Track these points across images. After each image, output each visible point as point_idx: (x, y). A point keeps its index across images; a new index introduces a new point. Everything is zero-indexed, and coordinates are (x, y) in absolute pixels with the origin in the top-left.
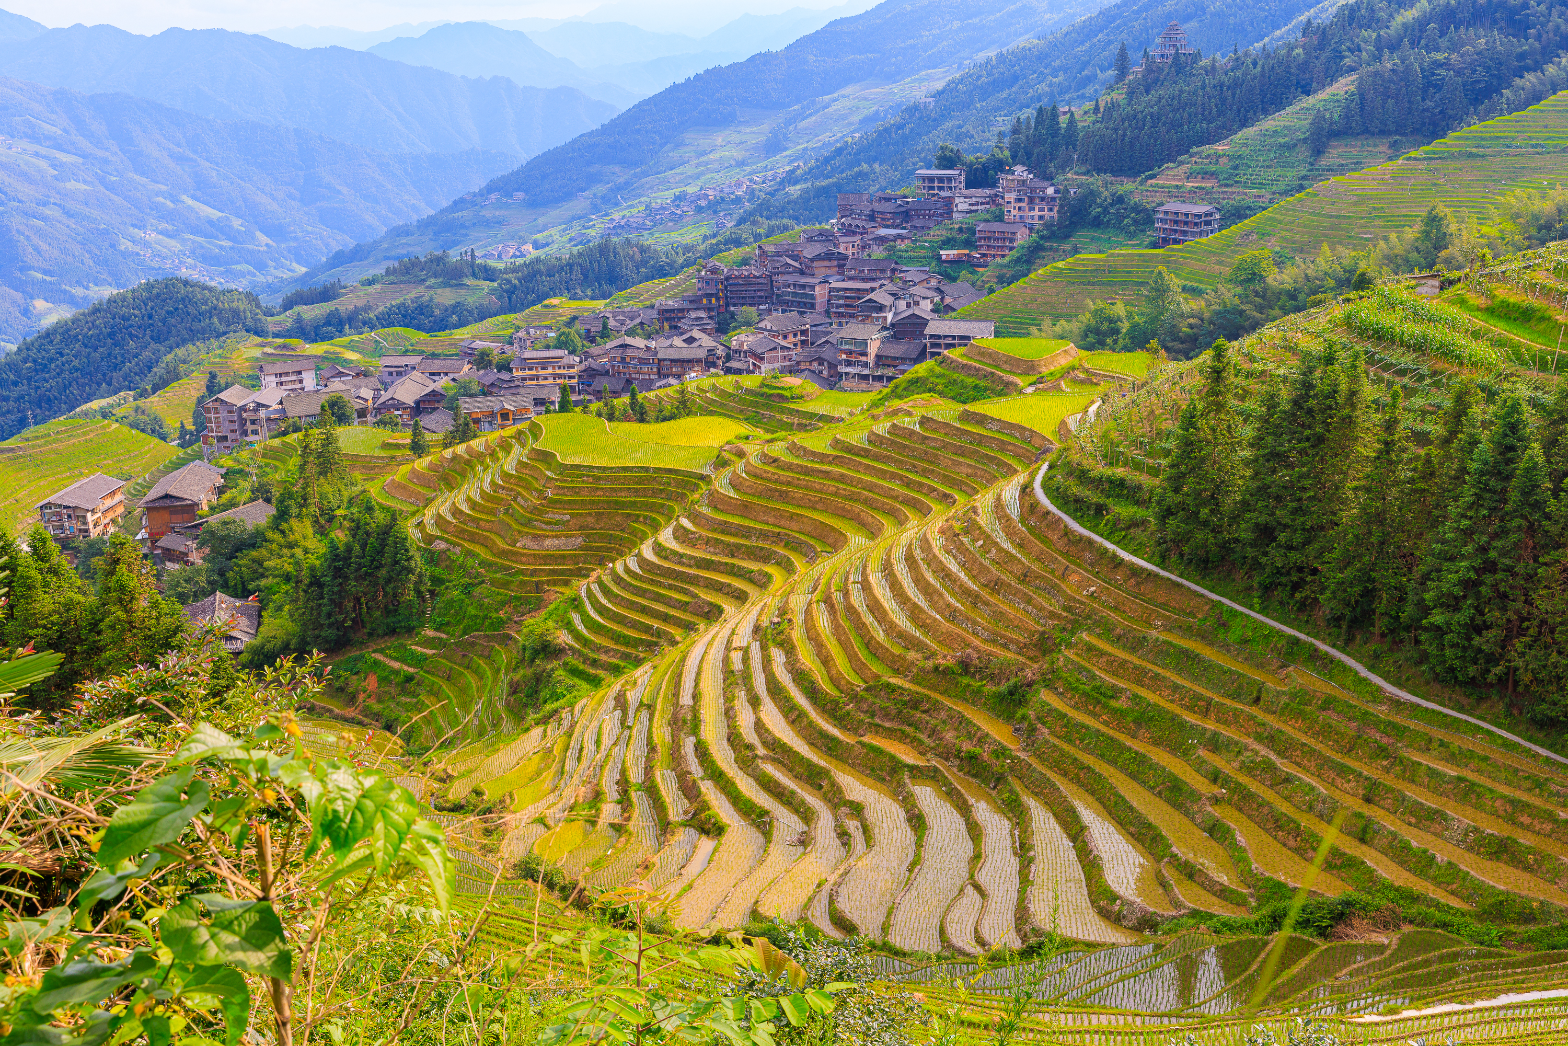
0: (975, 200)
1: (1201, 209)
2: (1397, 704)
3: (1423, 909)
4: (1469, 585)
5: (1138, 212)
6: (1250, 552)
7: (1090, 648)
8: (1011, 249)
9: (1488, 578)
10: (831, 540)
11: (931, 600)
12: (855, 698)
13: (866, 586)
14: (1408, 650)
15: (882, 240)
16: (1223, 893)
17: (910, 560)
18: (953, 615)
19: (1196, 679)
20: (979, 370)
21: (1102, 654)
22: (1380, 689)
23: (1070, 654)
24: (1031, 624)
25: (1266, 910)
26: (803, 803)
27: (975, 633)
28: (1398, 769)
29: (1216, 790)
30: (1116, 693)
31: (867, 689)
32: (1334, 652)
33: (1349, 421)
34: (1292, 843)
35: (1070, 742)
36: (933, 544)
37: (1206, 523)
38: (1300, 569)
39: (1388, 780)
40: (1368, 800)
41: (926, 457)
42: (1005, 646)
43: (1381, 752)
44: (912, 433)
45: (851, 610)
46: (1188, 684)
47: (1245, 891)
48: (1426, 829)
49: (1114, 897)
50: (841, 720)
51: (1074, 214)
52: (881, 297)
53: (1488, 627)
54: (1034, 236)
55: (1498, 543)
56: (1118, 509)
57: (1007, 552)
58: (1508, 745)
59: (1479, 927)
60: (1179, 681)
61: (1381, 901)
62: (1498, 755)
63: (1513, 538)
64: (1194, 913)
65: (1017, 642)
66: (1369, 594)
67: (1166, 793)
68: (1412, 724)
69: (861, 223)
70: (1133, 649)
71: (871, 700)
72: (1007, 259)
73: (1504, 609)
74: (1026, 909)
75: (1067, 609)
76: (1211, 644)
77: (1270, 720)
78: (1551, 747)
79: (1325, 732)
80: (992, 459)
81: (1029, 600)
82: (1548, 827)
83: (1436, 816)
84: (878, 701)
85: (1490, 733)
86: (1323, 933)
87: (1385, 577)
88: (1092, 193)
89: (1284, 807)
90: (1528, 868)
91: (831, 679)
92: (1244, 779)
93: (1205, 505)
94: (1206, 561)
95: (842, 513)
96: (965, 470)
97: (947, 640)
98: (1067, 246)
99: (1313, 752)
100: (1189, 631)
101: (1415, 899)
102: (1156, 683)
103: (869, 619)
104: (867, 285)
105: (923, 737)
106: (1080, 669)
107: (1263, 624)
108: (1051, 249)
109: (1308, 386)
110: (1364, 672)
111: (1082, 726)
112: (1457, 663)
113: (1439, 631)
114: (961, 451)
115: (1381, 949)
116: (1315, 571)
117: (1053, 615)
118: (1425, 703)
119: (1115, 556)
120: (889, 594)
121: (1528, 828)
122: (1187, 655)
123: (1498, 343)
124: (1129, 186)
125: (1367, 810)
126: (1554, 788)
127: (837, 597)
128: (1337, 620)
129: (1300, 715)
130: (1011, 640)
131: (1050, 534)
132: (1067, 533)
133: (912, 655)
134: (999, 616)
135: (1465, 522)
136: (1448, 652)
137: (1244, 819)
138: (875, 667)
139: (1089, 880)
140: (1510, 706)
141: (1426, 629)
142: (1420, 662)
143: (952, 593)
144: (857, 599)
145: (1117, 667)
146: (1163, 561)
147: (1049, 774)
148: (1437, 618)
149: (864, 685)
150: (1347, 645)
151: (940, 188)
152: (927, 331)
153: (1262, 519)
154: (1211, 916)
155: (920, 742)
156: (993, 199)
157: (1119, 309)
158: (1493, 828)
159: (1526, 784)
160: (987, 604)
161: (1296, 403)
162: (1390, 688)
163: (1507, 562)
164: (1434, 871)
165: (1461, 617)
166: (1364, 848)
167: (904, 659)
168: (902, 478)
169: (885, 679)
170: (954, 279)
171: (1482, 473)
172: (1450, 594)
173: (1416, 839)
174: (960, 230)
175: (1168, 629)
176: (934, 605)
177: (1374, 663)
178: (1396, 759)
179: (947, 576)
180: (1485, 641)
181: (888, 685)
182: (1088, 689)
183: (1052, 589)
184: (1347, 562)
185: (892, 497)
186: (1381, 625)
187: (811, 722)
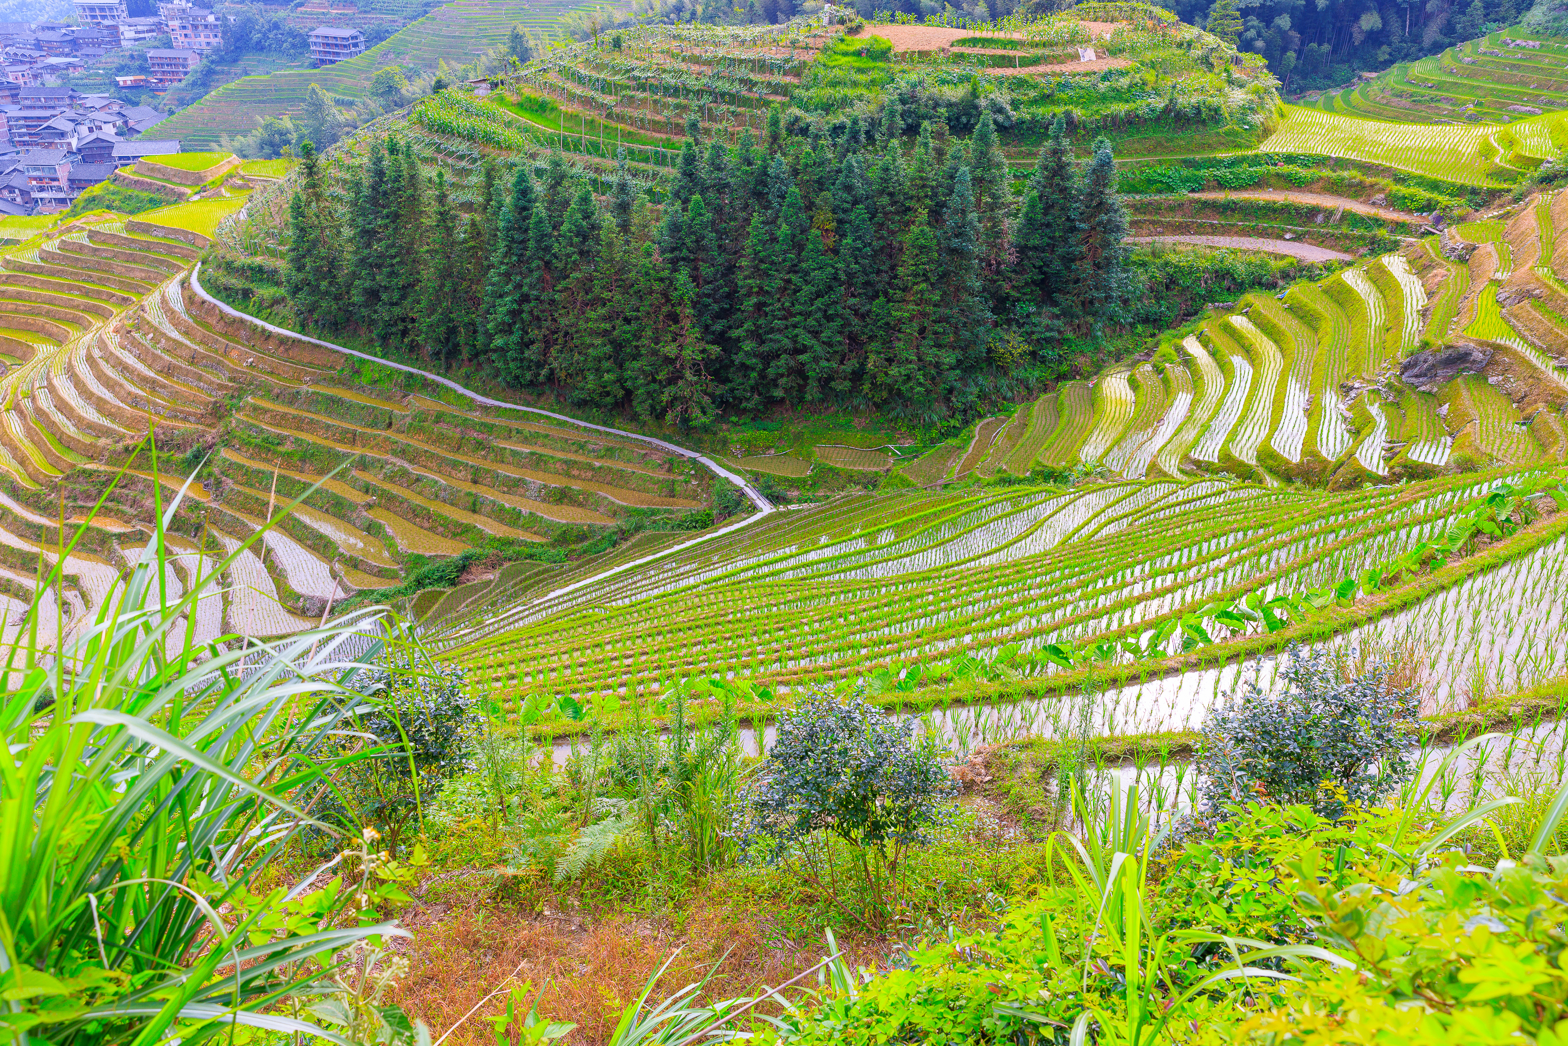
0: (140, 28)
1: (347, 32)
2: (485, 408)
3: (517, 548)
4: (514, 314)
5: (295, 37)
6: (364, 312)
7: (255, 408)
8: (186, 73)
9: (526, 307)
10: (19, 354)
11: (113, 392)
12: (55, 488)
13: (51, 389)
14: (487, 370)
15: (53, 69)
16: (380, 573)
17: (90, 359)
18: (135, 401)
19: (342, 417)
20: (151, 184)
21: (266, 411)
22: (473, 400)
23: (240, 416)
24: (204, 397)
25: (412, 577)
26: (21, 587)
27: (158, 413)
28: (492, 456)
29: (369, 499)
30: (281, 440)
31: (67, 478)
32: (439, 379)
33: (414, 198)
34: (426, 525)
35: (251, 486)
36: (108, 342)
37: (327, 293)
38: (403, 320)
39: (486, 465)
40: (475, 482)
41: (98, 266)
42: (185, 419)
43: (479, 445)
44: (81, 247)
45: (39, 412)
46: (336, 423)
47: (396, 567)
48: (515, 494)
49: (298, 597)
50: (47, 509)
51: (238, 40)
52: (61, 124)
53: (533, 343)
54: (205, 61)
55: (527, 280)
56: (261, 292)
57: (175, 340)
58: (560, 424)
59: (553, 552)
60: (330, 421)
61: (489, 551)
62: (555, 432)
63: (536, 274)
64: (360, 593)
65: (195, 414)
66: (452, 331)
67: (332, 509)
68: (497, 422)
69: (27, 53)
70: (290, 403)
71: (70, 486)
72: (184, 83)
73: (540, 328)
74: (228, 624)
75: (232, 379)
76: (351, 388)
77: (402, 438)
78: (587, 420)
79: (439, 440)
80: (162, 262)
81: (199, 378)
82: (589, 474)
83: (520, 482)
84: (77, 486)
85: (548, 417)
86: (453, 583)
87: (460, 317)
88: (249, 20)
89: (417, 500)
90: (581, 505)
91: (30, 476)
92: (387, 486)
93: (325, 278)
94: (336, 324)
95: (26, 328)
96: (138, 274)
97: (133, 423)
98: (238, 68)
99: (433, 456)
100: (333, 381)
101: (511, 543)
102: (312, 426)
103: (58, 418)
104: (47, 113)
105: (126, 508)
106: (250, 427)
107: (385, 366)
108: (223, 72)
109: (380, 173)
110: (461, 390)
111: (259, 472)
112: (518, 372)
113: (502, 350)
114: (131, 258)
115: (488, 583)
116: (413, 320)
117: (221, 387)
118: (503, 405)
119: (264, 330)
120: (73, 391)
121: (577, 477)
122: (332, 400)
123: (524, 130)
124: (282, 14)
125: (474, 489)
126: (590, 447)
127: (26, 404)
128: (437, 354)
129: (421, 430)
130: (189, 414)
131: (209, 320)
132: (222, 316)
133: (102, 442)
134: (174, 395)
135: (503, 267)
136: (511, 365)
137: (392, 515)
138: (70, 458)
139: (278, 588)
140: (558, 395)
141: (495, 351)
142: (497, 376)
143: (132, 382)
144: (45, 402)
145: (280, 420)
146: (303, 329)
147: (238, 515)
148: (499, 341)
149: (61, 475)
150: (447, 370)
151: (104, 17)
152: (115, 154)
153: (367, 284)
154: (372, 592)
155: (124, 513)
156: (158, 27)
157: (287, 123)
158: (556, 483)
159: (574, 448)
160: (164, 386)
161: (374, 188)
162: (480, 398)
163: (535, 293)
164: (522, 520)
165: (515, 338)
166: (476, 516)
167: (95, 446)
168: (80, 289)
169: (80, 466)
170: (136, 104)
171: (508, 229)
172: (503, 323)
173: (507, 502)
174: (132, 57)
175: (315, 382)
176: (116, 395)
177: (467, 381)
178: (488, 448)
179: (124, 368)
180: (532, 353)
181: (84, 471)
182: (258, 441)
183: (217, 366)
184: (432, 311)
185: (74, 307)
186: (465, 353)
187: (16, 517)
